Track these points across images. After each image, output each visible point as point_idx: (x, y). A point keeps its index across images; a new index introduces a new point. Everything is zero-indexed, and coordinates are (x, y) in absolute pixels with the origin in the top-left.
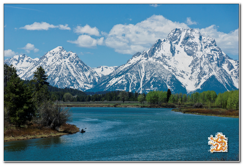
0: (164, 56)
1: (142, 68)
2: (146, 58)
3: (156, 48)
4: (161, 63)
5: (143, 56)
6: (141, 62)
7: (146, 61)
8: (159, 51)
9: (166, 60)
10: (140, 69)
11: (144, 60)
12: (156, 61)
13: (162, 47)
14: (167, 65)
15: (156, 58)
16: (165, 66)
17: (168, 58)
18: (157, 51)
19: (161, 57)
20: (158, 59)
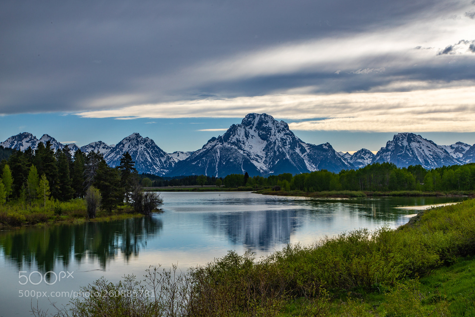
0: (239, 141)
1: (217, 152)
2: (221, 143)
3: (231, 133)
4: (236, 148)
5: (218, 142)
6: (216, 147)
7: (221, 146)
8: (234, 136)
9: (241, 144)
10: (215, 154)
11: (220, 145)
12: (231, 145)
13: (236, 132)
14: (242, 150)
15: (231, 143)
16: (240, 151)
17: (242, 142)
18: (232, 136)
19: (236, 141)
20: (233, 143)
